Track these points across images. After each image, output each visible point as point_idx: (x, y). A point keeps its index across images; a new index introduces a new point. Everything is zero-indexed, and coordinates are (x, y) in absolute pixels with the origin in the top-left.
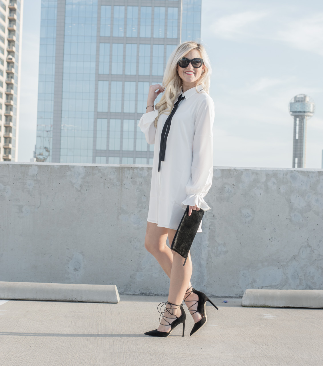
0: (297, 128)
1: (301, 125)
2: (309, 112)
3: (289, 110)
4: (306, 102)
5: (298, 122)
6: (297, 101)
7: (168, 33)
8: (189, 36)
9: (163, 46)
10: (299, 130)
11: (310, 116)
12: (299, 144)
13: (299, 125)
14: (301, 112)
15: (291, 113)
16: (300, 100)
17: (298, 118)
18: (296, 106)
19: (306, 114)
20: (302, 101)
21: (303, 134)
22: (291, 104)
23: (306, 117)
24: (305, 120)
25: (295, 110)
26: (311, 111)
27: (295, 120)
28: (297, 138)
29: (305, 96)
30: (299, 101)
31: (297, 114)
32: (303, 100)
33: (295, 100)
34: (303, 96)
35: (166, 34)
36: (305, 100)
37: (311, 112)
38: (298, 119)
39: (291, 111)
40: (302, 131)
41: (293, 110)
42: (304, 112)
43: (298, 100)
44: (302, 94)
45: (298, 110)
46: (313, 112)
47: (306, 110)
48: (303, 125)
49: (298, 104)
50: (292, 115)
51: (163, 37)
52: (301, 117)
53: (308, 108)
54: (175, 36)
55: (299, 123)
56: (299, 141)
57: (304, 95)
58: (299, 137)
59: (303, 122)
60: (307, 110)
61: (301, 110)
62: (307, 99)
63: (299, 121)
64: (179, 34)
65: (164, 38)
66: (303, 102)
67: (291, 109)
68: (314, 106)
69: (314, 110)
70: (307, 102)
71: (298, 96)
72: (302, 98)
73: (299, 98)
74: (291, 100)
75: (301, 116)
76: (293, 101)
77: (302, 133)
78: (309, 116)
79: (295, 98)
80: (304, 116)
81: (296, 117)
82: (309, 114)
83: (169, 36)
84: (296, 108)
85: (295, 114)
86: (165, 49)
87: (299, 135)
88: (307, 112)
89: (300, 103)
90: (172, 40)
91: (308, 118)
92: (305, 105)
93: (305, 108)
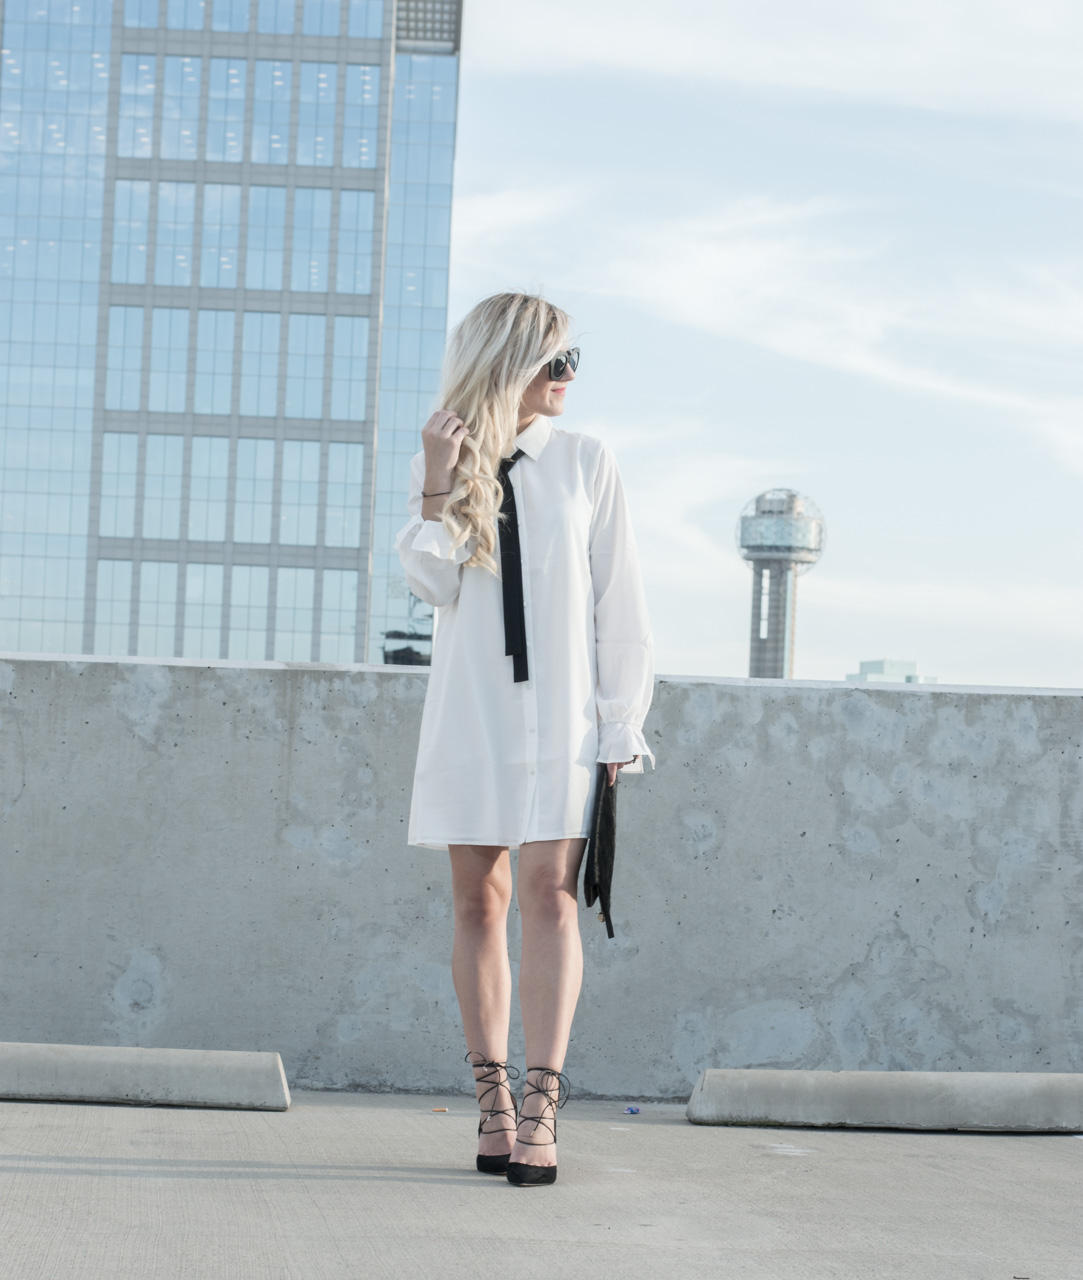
0: (765, 600)
1: (778, 593)
2: (802, 549)
3: (739, 543)
4: (795, 516)
5: (766, 582)
6: (764, 512)
7: (340, 277)
8: (411, 288)
9: (322, 319)
10: (770, 608)
11: (809, 562)
12: (769, 656)
13: (771, 593)
14: (776, 548)
15: (745, 551)
16: (775, 508)
17: (766, 568)
18: (762, 529)
19: (794, 556)
20: (781, 512)
21: (784, 623)
22: (744, 520)
23: (793, 565)
24: (790, 575)
25: (758, 542)
26: (812, 546)
27: (758, 575)
28: (764, 634)
29: (792, 497)
30: (771, 512)
31: (765, 555)
32: (784, 508)
33: (757, 509)
34: (783, 496)
35: (332, 279)
36: (790, 509)
37: (810, 550)
38: (766, 573)
39: (743, 547)
40: (781, 612)
41: (752, 543)
42: (789, 549)
43: (767, 507)
44: (781, 490)
45: (768, 543)
46: (818, 550)
47: (794, 544)
48: (785, 591)
49: (767, 521)
50: (747, 558)
51: (324, 289)
52: (776, 566)
53: (800, 536)
54: (364, 288)
55: (771, 584)
56: (770, 645)
57: (789, 490)
58: (769, 631)
59: (785, 583)
60: (799, 545)
61: (778, 543)
62: (800, 506)
63: (771, 578)
64: (375, 281)
65: (326, 294)
66: (784, 516)
67: (743, 539)
68: (821, 531)
69: (820, 541)
70: (799, 514)
71: (769, 497)
72: (782, 502)
73: (771, 502)
74: (746, 508)
75: (779, 562)
76: (751, 512)
77: (781, 618)
78: (803, 562)
79: (759, 500)
80: (788, 561)
81: (760, 565)
82: (803, 555)
83: (343, 286)
84: (761, 534)
85: (757, 555)
86: (330, 328)
87: (769, 624)
88: (798, 548)
89: (775, 516)
90: (353, 299)
91: (800, 567)
92: (791, 525)
93: (790, 534)
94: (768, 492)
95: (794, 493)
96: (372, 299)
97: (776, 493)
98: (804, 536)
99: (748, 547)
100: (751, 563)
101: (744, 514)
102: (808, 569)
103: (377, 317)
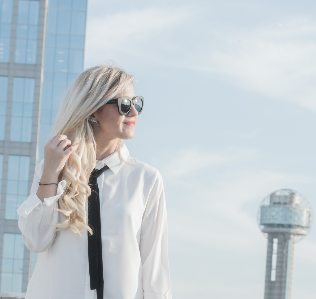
0: (275, 258)
1: (282, 253)
2: (298, 226)
3: (259, 222)
4: (294, 206)
5: (275, 246)
6: (275, 203)
7: (17, 53)
8: (61, 61)
9: (6, 79)
10: (278, 262)
11: (302, 235)
12: (276, 291)
13: (278, 253)
14: (282, 226)
15: (263, 227)
16: (282, 201)
17: (276, 238)
18: (274, 213)
19: (293, 230)
20: (285, 203)
21: (286, 272)
22: (263, 208)
23: (292, 236)
24: (290, 242)
25: (272, 221)
26: (304, 224)
27: (271, 242)
28: (273, 278)
29: (292, 195)
30: (279, 203)
31: (275, 229)
32: (288, 201)
33: (271, 201)
34: (287, 193)
35: (12, 54)
36: (291, 202)
37: (302, 227)
38: (276, 241)
39: (262, 224)
40: (284, 265)
41: (267, 222)
42: (290, 226)
43: (277, 200)
44: (285, 190)
45: (278, 222)
46: (308, 227)
47: (293, 223)
48: (287, 252)
49: (277, 209)
50: (264, 231)
51: (7, 60)
52: (282, 237)
53: (296, 218)
54: (32, 60)
55: (278, 248)
56: (277, 285)
57: (290, 190)
58: (277, 277)
59: (287, 247)
60: (296, 223)
61: (283, 222)
62: (297, 200)
63: (279, 244)
64: (39, 56)
65: (9, 64)
66: (287, 206)
67: (262, 220)
68: (310, 216)
69: (309, 222)
70: (296, 205)
71: (278, 194)
72: (286, 197)
73: (279, 197)
74: (264, 200)
75: (284, 234)
76: (267, 203)
77: (284, 268)
78: (298, 235)
79: (272, 196)
80: (289, 234)
81: (272, 236)
82: (299, 230)
83: (19, 58)
84: (273, 216)
85: (270, 229)
86: (10, 85)
87: (277, 272)
88: (295, 225)
89: (282, 206)
90: (25, 67)
91: (296, 238)
92: (291, 211)
93: (291, 217)
94: (278, 191)
95: (294, 192)
96: (36, 67)
97: (283, 191)
98: (299, 218)
99: (265, 225)
100: (266, 234)
101: (262, 204)
102: (301, 239)
103: (40, 78)
